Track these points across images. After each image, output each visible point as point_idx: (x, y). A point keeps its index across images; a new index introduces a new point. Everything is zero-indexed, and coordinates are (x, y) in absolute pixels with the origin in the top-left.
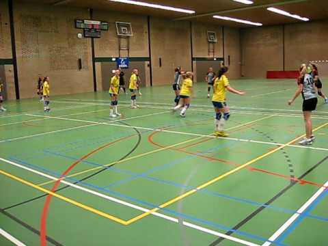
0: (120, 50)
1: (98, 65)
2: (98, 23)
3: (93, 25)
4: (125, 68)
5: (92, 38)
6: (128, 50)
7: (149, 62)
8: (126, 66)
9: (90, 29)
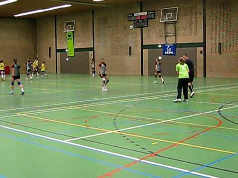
0: (166, 36)
1: (145, 51)
2: (146, 13)
3: (141, 16)
4: (171, 54)
5: (141, 28)
6: (176, 35)
7: (202, 49)
8: (172, 53)
9: (138, 20)
